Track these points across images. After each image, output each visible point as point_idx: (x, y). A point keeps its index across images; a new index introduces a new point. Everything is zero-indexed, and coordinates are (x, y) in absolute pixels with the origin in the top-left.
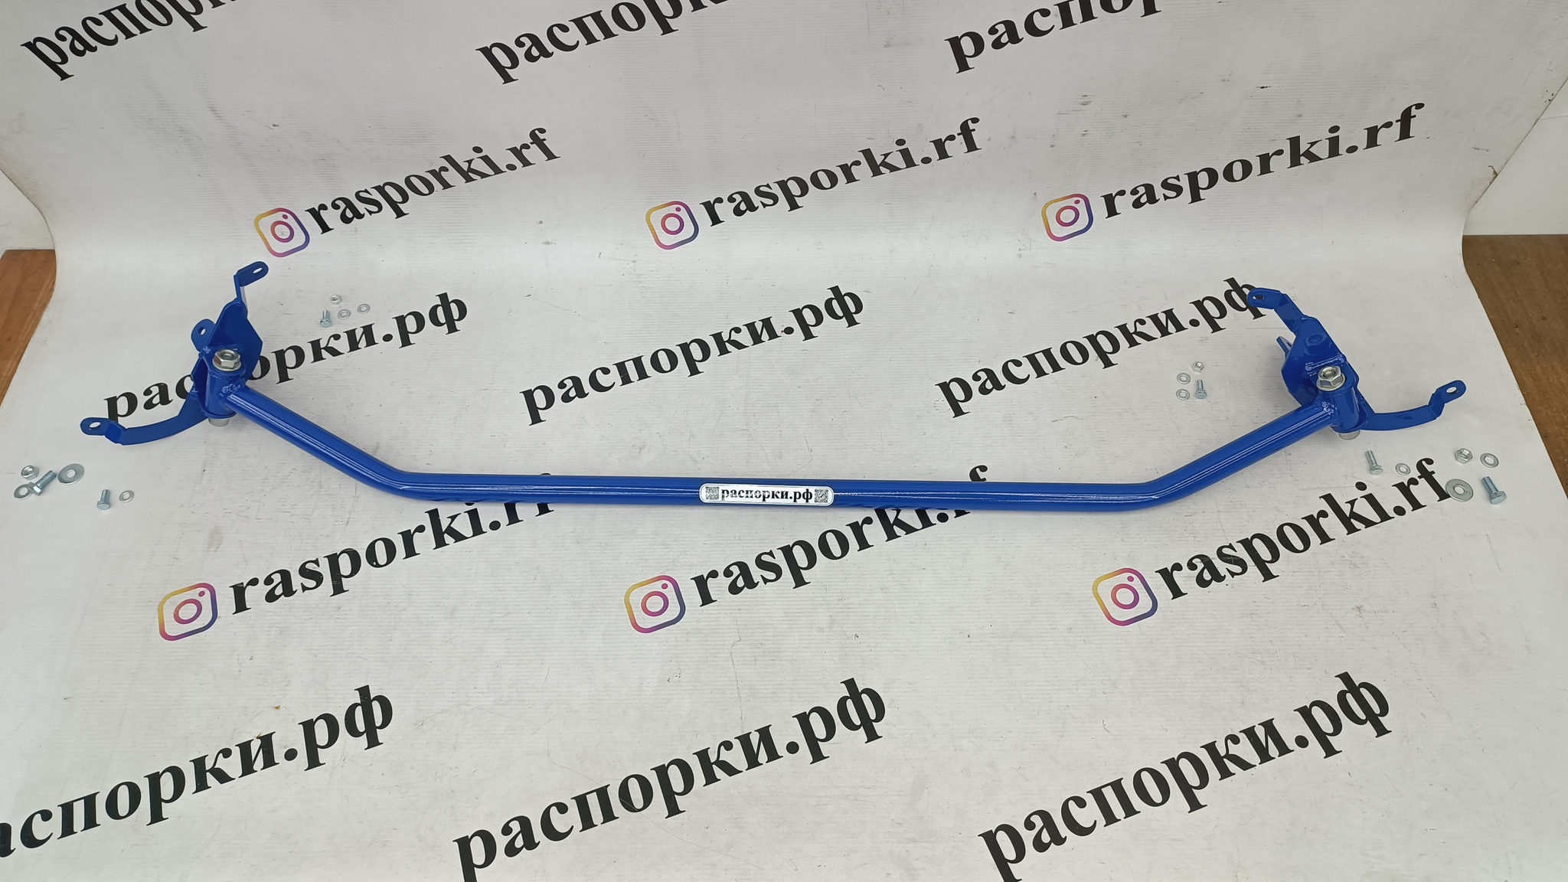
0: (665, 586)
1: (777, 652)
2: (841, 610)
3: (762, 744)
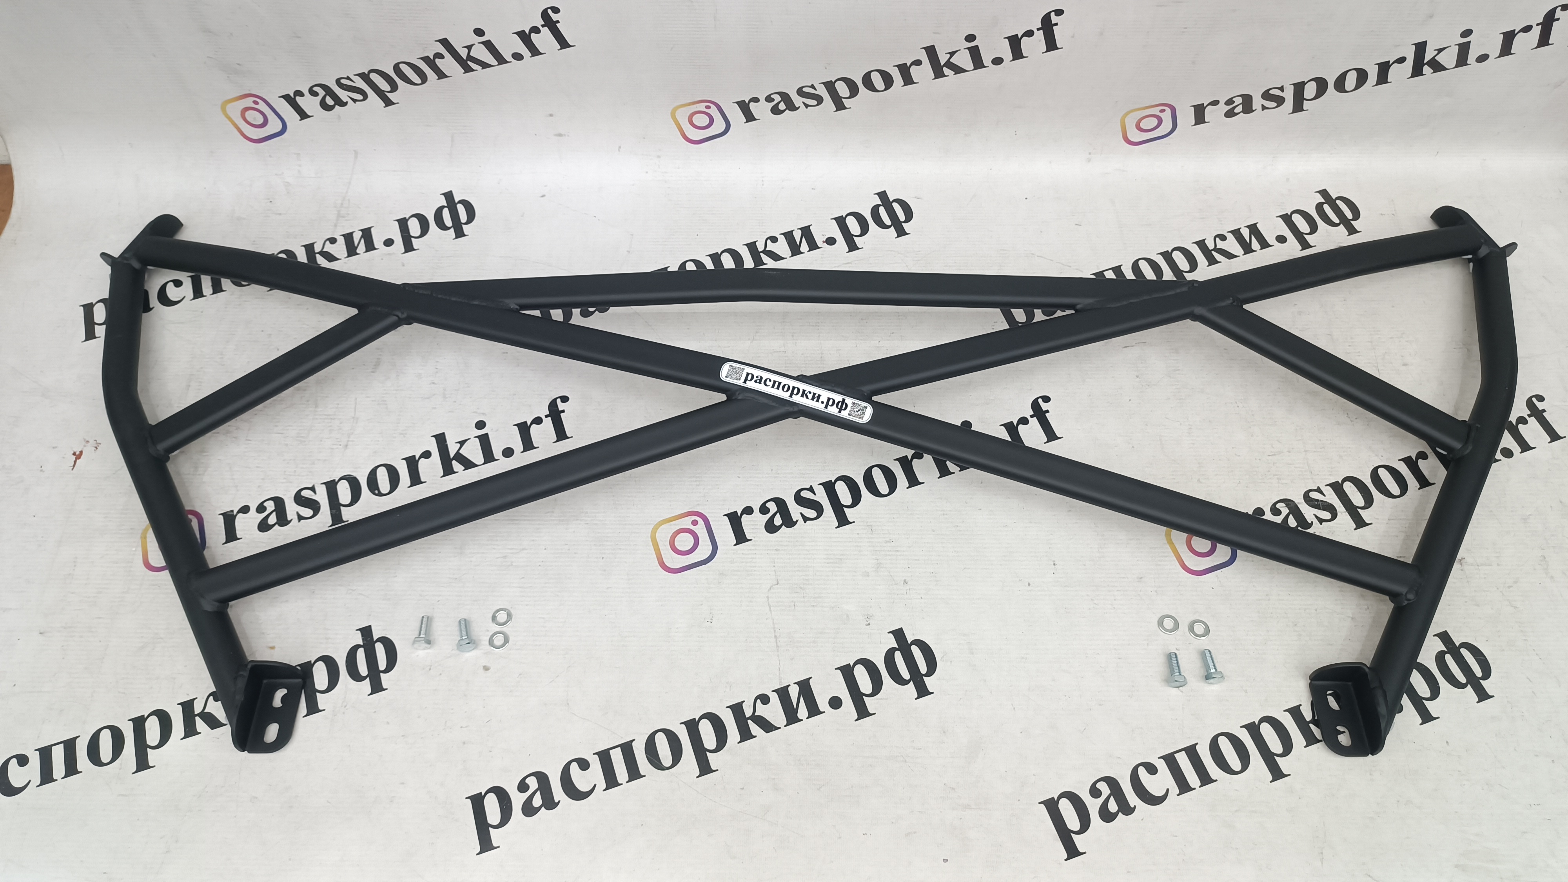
0: (695, 523)
1: (819, 597)
2: (888, 553)
3: (802, 698)
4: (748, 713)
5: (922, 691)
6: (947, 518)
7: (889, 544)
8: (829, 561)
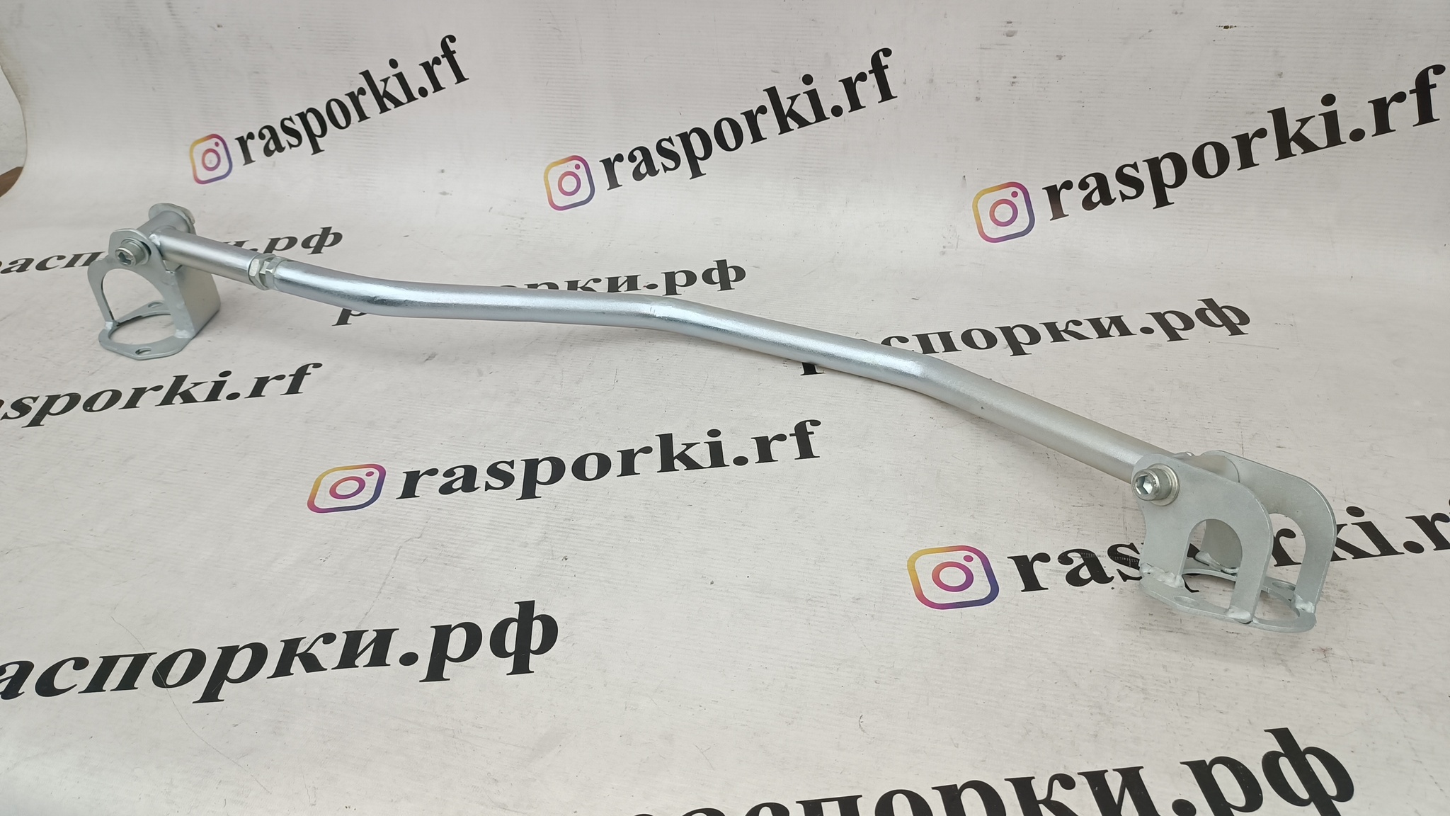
0: (370, 474)
1: (457, 557)
2: (561, 530)
3: (373, 645)
4: (301, 649)
5: (521, 667)
6: (647, 508)
7: (567, 522)
8: (490, 527)
